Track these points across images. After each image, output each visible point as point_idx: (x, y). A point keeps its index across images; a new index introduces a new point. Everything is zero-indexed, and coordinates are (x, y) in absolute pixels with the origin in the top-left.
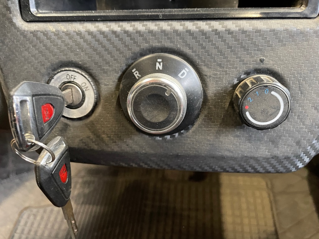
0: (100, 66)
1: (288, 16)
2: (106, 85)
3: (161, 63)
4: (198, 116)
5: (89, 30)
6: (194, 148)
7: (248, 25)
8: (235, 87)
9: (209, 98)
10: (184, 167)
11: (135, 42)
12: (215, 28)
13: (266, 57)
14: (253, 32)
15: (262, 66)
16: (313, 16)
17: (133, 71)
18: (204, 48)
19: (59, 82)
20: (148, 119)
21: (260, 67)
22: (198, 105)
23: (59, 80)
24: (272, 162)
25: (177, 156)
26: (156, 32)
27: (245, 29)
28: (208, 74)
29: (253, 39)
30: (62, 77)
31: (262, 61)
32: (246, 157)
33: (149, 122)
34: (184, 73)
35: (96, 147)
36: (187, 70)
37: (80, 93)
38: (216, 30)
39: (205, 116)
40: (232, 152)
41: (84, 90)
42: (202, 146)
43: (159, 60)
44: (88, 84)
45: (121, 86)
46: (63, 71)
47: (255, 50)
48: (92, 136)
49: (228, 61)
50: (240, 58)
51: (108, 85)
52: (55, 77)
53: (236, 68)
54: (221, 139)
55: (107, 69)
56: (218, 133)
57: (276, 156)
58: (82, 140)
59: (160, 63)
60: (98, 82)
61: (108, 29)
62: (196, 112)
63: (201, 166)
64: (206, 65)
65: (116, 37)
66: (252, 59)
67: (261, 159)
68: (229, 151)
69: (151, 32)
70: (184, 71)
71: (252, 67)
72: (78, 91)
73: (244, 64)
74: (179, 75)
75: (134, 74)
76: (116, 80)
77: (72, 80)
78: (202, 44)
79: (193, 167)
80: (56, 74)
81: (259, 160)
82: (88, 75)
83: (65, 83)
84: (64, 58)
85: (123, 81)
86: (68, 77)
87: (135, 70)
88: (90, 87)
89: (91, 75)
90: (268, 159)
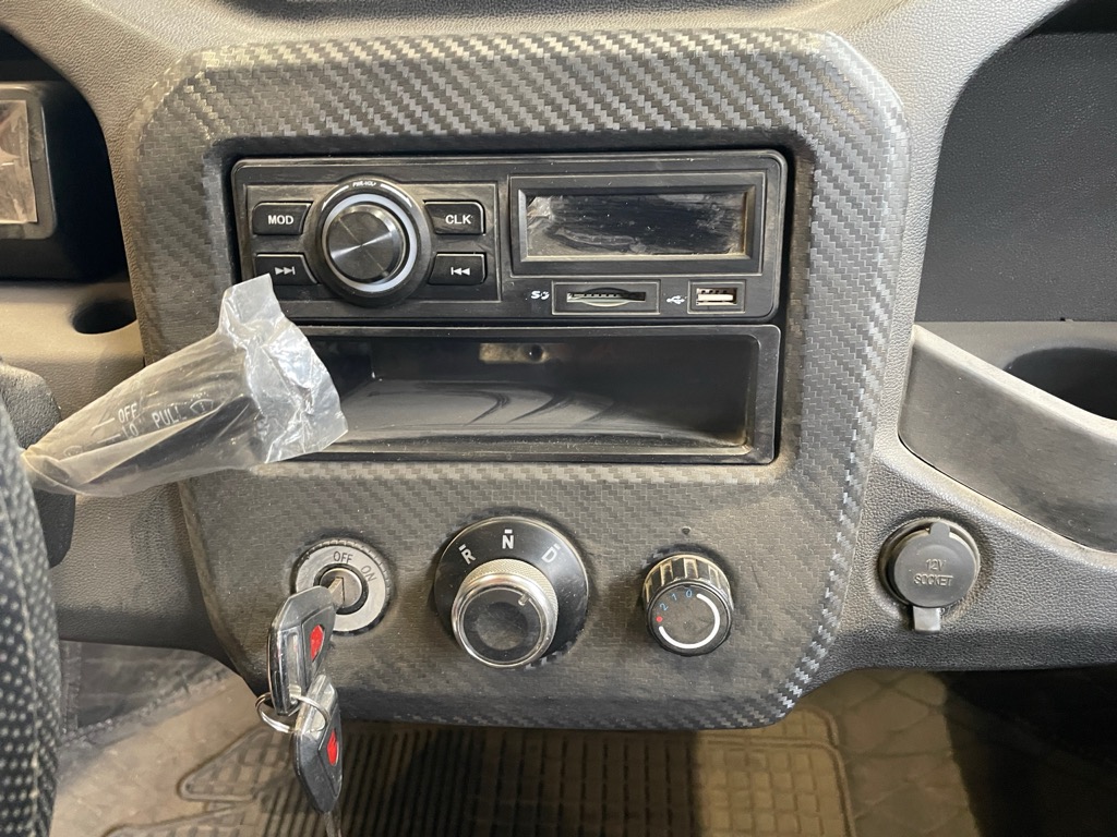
0: (399, 538)
1: (724, 461)
2: (408, 570)
3: (512, 537)
4: (581, 626)
5: (381, 476)
6: (578, 685)
7: (657, 474)
8: (644, 573)
9: (601, 593)
10: (561, 722)
11: (464, 498)
12: (603, 478)
13: (693, 526)
14: (666, 486)
15: (686, 540)
16: (763, 461)
17: (461, 549)
18: (586, 509)
19: (319, 566)
20: (490, 645)
21: (684, 542)
22: (579, 607)
23: (318, 562)
24: (725, 709)
25: (547, 701)
26: (501, 482)
27: (654, 481)
28: (596, 552)
29: (666, 497)
30: (323, 556)
31: (686, 532)
32: (675, 699)
33: (491, 649)
34: (552, 554)
35: (384, 687)
36: (558, 548)
37: (358, 586)
38: (605, 481)
39: (595, 625)
40: (649, 692)
41: (367, 579)
42: (593, 680)
43: (508, 531)
44: (374, 569)
45: (438, 573)
46: (327, 546)
47: (672, 514)
48: (378, 665)
49: (628, 531)
50: (648, 526)
51: (413, 570)
52: (312, 556)
53: (643, 542)
54: (626, 668)
55: (411, 543)
56: (621, 655)
57: (729, 698)
58: (356, 673)
59: (508, 536)
60: (394, 565)
61: (415, 476)
62: (577, 620)
63: (594, 719)
64: (590, 537)
65: (430, 490)
66: (669, 530)
67: (703, 704)
68: (644, 689)
69: (492, 482)
70: (551, 549)
71: (670, 541)
72: (355, 581)
73: (656, 536)
74: (544, 558)
75: (463, 553)
76: (429, 562)
77: (344, 562)
78: (582, 504)
79: (578, 722)
80: (313, 551)
81: (700, 706)
82: (374, 552)
83: (329, 567)
84: (331, 524)
85: (441, 565)
86: (337, 557)
87: (463, 547)
88: (378, 575)
89: (380, 552)
90: (715, 702)
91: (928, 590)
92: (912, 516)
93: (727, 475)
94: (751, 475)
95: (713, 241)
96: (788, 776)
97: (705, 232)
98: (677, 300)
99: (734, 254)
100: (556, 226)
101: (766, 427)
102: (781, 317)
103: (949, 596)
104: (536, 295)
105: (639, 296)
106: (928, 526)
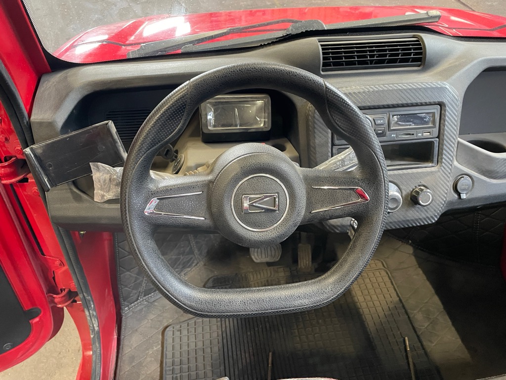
1: (427, 167)
8: (412, 192)
9: (403, 197)
14: (417, 173)
16: (435, 166)
21: (420, 184)
27: (414, 172)
28: (402, 188)
29: (417, 175)
31: (420, 182)
47: (418, 179)
49: (409, 183)
50: (413, 182)
54: (407, 213)
57: (428, 217)
66: (417, 182)
71: (417, 184)
73: (414, 184)
81: (422, 219)
90: (425, 218)
91: (464, 190)
92: (459, 175)
93: (428, 169)
94: (433, 169)
95: (427, 123)
96: (375, 278)
97: (425, 121)
98: (420, 135)
99: (431, 125)
100: (397, 122)
101: (435, 159)
102: (438, 137)
103: (467, 190)
104: (393, 135)
105: (413, 134)
106: (463, 177)
